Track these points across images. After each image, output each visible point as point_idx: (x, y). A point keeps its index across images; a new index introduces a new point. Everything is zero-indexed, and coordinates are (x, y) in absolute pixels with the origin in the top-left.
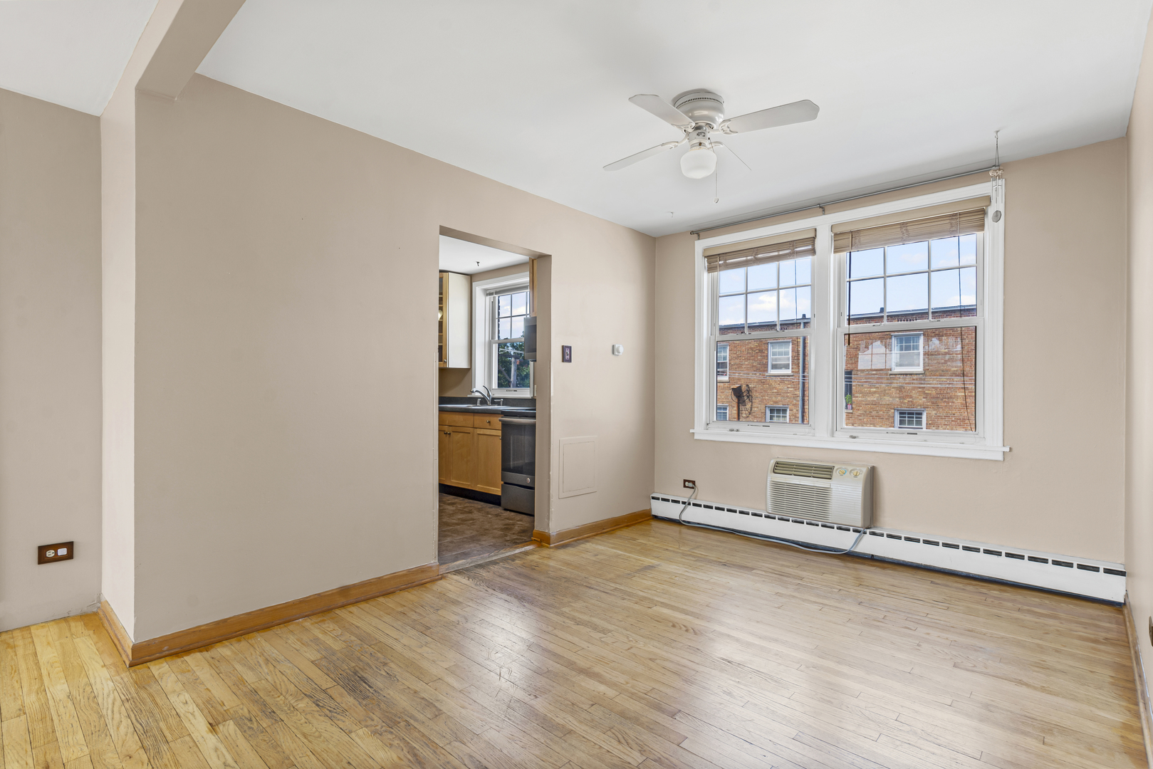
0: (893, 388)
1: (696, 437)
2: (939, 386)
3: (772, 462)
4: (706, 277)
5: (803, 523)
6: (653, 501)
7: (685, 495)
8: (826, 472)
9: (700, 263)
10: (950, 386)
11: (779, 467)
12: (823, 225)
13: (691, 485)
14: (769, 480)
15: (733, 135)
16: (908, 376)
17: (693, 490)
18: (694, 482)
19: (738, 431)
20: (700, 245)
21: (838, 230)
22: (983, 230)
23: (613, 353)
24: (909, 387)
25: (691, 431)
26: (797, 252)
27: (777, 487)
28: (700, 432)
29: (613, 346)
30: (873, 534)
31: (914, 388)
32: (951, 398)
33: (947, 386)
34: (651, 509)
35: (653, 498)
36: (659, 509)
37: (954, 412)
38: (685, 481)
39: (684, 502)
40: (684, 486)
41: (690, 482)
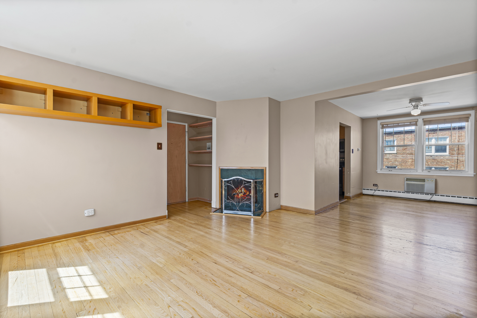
0: (385, 159)
1: (378, 173)
2: (402, 158)
3: (406, 178)
4: (381, 130)
7: (375, 188)
8: (423, 180)
9: (379, 126)
10: (406, 158)
11: (408, 180)
13: (376, 185)
14: (405, 183)
16: (391, 155)
17: (377, 187)
18: (377, 185)
19: (392, 171)
20: (379, 122)
21: (424, 120)
22: (468, 122)
24: (391, 158)
25: (377, 171)
27: (408, 184)
28: (379, 171)
29: (358, 149)
30: (435, 195)
31: (393, 159)
32: (407, 162)
33: (405, 158)
34: (362, 192)
35: (363, 189)
36: (365, 192)
37: (408, 167)
38: (374, 184)
39: (374, 190)
40: (374, 186)
41: (375, 184)
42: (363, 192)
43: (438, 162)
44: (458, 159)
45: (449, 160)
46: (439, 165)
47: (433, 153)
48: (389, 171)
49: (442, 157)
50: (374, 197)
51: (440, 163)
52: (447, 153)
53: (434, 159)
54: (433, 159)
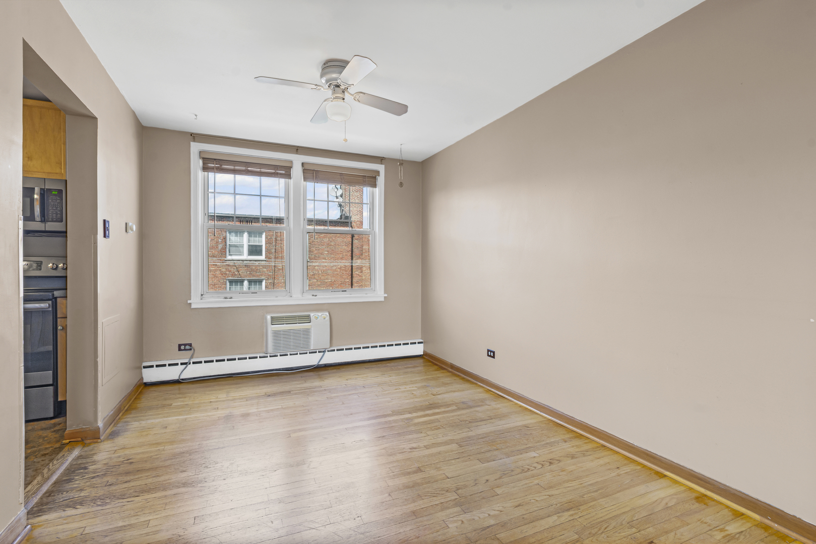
1: (193, 306)
4: (201, 174)
5: (287, 355)
6: (144, 370)
7: (184, 357)
9: (196, 163)
11: (275, 320)
12: (297, 160)
13: (188, 347)
15: (357, 102)
17: (191, 352)
18: (190, 345)
19: (231, 298)
20: (196, 148)
21: (306, 167)
23: (126, 231)
25: (189, 302)
26: (278, 174)
28: (196, 302)
29: (126, 224)
34: (142, 379)
35: (145, 367)
36: (151, 376)
38: (180, 346)
39: (182, 364)
40: (180, 350)
41: (185, 345)
42: (144, 376)
43: (252, 270)
44: (275, 266)
45: (265, 268)
46: (254, 276)
47: (245, 256)
48: (226, 298)
49: (257, 263)
50: (181, 386)
51: (254, 273)
52: (263, 257)
53: (247, 266)
54: (245, 266)
